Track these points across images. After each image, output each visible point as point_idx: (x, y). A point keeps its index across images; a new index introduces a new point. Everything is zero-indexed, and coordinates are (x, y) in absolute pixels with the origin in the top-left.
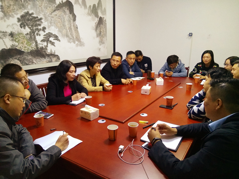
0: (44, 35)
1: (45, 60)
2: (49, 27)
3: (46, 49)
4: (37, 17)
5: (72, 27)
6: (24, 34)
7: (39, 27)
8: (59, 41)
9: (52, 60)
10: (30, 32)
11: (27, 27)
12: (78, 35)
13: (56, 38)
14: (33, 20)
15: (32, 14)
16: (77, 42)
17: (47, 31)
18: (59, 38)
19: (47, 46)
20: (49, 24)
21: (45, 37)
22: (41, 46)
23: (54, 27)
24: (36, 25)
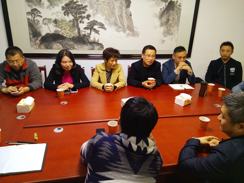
0: (88, 22)
1: (87, 47)
2: (94, 15)
3: (89, 37)
4: (82, 5)
5: (124, 15)
6: (68, 21)
7: (83, 15)
8: (105, 29)
9: (94, 48)
10: (73, 20)
11: (70, 15)
12: (131, 24)
13: (102, 26)
14: (77, 8)
15: (77, 2)
16: (128, 32)
17: (91, 19)
18: (106, 26)
19: (90, 34)
20: (95, 12)
21: (89, 25)
22: (83, 33)
23: (100, 14)
24: (80, 13)
